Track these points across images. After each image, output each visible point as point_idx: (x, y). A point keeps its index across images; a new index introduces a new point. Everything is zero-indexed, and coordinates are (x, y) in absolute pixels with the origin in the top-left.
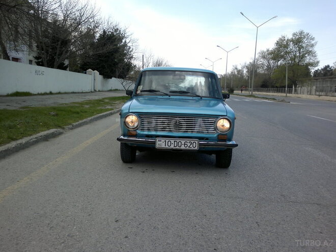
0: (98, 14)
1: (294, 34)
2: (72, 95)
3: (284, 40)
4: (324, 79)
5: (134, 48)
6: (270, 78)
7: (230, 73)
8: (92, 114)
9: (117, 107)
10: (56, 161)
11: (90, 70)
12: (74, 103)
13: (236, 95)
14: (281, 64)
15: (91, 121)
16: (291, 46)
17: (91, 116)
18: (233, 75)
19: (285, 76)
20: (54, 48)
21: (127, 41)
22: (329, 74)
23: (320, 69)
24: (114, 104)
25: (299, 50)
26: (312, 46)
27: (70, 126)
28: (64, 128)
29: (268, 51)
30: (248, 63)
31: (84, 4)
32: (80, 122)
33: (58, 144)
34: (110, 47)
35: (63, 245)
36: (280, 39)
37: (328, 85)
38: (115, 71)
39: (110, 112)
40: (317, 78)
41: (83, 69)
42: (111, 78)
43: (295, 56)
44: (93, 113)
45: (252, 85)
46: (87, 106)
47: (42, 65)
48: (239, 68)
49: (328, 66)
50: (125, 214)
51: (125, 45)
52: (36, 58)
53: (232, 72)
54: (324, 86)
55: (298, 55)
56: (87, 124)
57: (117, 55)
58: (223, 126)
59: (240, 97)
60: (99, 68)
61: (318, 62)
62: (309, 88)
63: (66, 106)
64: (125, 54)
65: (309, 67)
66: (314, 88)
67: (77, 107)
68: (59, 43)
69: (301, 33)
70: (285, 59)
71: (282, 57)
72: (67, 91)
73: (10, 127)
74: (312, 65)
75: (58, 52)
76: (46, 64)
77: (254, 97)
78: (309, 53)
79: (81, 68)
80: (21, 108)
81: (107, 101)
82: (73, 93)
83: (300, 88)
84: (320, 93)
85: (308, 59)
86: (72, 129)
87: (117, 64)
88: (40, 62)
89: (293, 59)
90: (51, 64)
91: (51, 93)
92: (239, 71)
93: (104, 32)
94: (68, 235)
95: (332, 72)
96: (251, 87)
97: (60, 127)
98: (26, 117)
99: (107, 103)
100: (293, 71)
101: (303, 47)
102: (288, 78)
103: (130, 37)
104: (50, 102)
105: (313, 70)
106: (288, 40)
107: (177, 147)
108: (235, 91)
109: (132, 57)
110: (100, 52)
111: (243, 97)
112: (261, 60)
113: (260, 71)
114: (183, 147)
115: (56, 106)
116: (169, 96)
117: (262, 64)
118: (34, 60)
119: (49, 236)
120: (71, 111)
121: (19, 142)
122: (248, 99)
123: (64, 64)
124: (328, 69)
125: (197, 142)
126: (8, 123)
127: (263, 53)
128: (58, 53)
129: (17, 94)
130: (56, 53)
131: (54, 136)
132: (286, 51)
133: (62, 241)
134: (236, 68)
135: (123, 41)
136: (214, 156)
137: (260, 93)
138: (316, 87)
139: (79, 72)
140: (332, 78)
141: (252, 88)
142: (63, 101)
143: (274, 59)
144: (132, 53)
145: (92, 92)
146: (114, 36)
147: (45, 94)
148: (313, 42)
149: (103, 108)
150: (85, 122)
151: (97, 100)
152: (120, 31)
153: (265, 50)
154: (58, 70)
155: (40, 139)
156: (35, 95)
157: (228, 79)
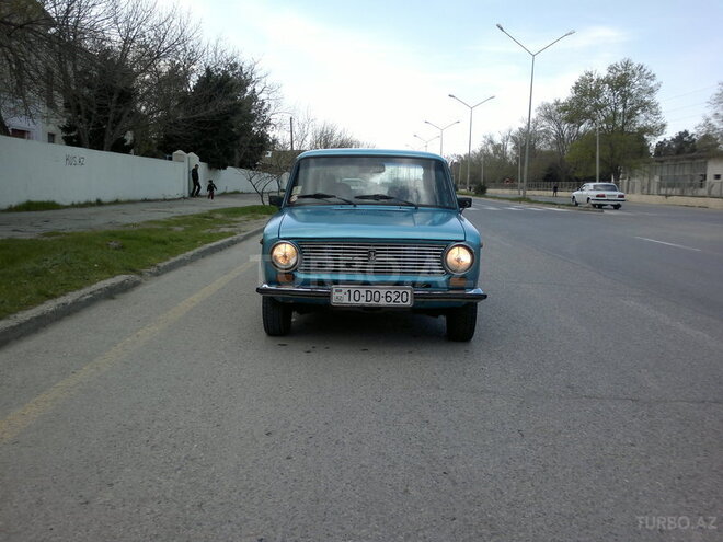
0: (195, 36)
1: (611, 68)
2: (144, 205)
3: (592, 80)
4: (677, 160)
5: (272, 103)
6: (562, 160)
7: (478, 151)
8: (194, 244)
9: (243, 229)
10: (138, 336)
11: (180, 152)
12: (151, 222)
13: (491, 197)
14: (585, 131)
15: (193, 259)
16: (606, 91)
17: (193, 248)
18: (485, 156)
19: (594, 157)
20: (102, 109)
21: (258, 89)
22: (687, 149)
23: (669, 139)
24: (236, 222)
25: (624, 101)
26: (651, 91)
27: (154, 270)
28: (141, 274)
29: (557, 103)
30: (515, 130)
31: (165, 16)
32: (172, 260)
33: (135, 304)
34: (222, 103)
35: (179, 472)
36: (583, 79)
37: (686, 173)
38: (233, 153)
39: (230, 239)
40: (662, 158)
41: (164, 150)
42: (225, 168)
43: (615, 113)
44: (196, 241)
45: (525, 176)
46: (180, 229)
47: (79, 144)
48: (498, 140)
49: (686, 133)
50: (282, 422)
51: (253, 97)
52: (64, 129)
53: (482, 151)
54: (677, 174)
55: (621, 110)
56: (185, 265)
57: (235, 119)
58: (458, 260)
59: (501, 201)
60: (200, 146)
61: (663, 126)
62: (646, 180)
63: (136, 228)
64: (253, 117)
65: (645, 136)
66: (657, 179)
67: (158, 230)
68: (115, 98)
69: (627, 65)
70: (593, 120)
71: (588, 116)
72: (132, 198)
73: (37, 274)
74: (651, 131)
75: (111, 116)
76: (86, 141)
77: (529, 201)
78: (644, 106)
79: (159, 148)
80: (44, 235)
81: (219, 216)
82: (145, 201)
83: (626, 181)
84: (669, 191)
85: (642, 120)
86: (157, 275)
87: (238, 138)
88: (73, 137)
89: (611, 120)
90: (97, 143)
91: (99, 203)
92: (496, 148)
93: (208, 70)
94: (186, 458)
95: (694, 146)
96: (522, 181)
97: (133, 271)
98: (65, 253)
99: (221, 222)
100: (611, 145)
101: (630, 95)
102: (601, 159)
103: (263, 80)
104: (101, 221)
105: (653, 142)
106: (598, 80)
107: (372, 302)
108: (488, 190)
109: (268, 123)
110: (201, 114)
111: (505, 202)
112: (544, 123)
113: (542, 146)
114: (383, 302)
115: (115, 229)
116: (355, 206)
117: (547, 132)
118: (60, 135)
119: (153, 460)
120: (150, 239)
121: (61, 300)
122: (515, 207)
123: (125, 141)
124: (686, 139)
125: (409, 292)
126: (29, 265)
127: (546, 107)
128: (111, 119)
129: (29, 206)
130: (107, 119)
131: (124, 288)
132: (596, 104)
133: (178, 467)
134: (492, 142)
135: (249, 89)
136: (442, 320)
137: (541, 192)
138: (661, 178)
139: (154, 156)
140: (693, 159)
141: (525, 183)
142: (126, 219)
143: (570, 120)
144: (268, 114)
145: (184, 198)
146: (228, 79)
147: (88, 204)
148: (652, 84)
149: (214, 231)
150: (180, 261)
151: (199, 216)
152: (241, 68)
153: (552, 102)
154: (112, 153)
155: (100, 295)
156: (67, 207)
157: (473, 164)
